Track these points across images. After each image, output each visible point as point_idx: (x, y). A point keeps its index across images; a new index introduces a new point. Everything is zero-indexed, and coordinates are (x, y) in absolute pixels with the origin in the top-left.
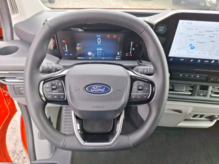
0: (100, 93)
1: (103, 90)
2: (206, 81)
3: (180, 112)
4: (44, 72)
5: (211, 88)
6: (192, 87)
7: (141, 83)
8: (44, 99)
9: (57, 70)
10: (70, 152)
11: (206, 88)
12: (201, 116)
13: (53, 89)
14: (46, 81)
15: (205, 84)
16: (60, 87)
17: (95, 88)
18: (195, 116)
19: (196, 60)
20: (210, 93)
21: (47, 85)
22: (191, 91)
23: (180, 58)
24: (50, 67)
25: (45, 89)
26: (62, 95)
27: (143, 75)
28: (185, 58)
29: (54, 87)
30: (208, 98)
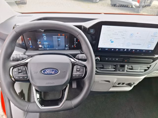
0: (51, 74)
1: (53, 72)
2: (122, 62)
3: (109, 81)
4: (14, 60)
5: (126, 66)
6: (115, 66)
7: (79, 67)
8: (13, 79)
9: (23, 59)
10: (38, 114)
11: (123, 66)
12: (123, 84)
13: (19, 73)
14: (14, 67)
15: (122, 64)
16: (24, 71)
17: (48, 71)
18: (119, 84)
19: (115, 49)
20: (126, 69)
21: (15, 70)
22: (114, 68)
23: (105, 48)
24: (18, 57)
25: (14, 73)
26: (25, 76)
27: (80, 61)
28: (108, 48)
29: (20, 71)
30: (125, 72)
